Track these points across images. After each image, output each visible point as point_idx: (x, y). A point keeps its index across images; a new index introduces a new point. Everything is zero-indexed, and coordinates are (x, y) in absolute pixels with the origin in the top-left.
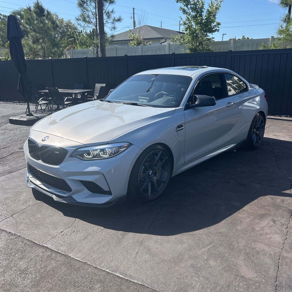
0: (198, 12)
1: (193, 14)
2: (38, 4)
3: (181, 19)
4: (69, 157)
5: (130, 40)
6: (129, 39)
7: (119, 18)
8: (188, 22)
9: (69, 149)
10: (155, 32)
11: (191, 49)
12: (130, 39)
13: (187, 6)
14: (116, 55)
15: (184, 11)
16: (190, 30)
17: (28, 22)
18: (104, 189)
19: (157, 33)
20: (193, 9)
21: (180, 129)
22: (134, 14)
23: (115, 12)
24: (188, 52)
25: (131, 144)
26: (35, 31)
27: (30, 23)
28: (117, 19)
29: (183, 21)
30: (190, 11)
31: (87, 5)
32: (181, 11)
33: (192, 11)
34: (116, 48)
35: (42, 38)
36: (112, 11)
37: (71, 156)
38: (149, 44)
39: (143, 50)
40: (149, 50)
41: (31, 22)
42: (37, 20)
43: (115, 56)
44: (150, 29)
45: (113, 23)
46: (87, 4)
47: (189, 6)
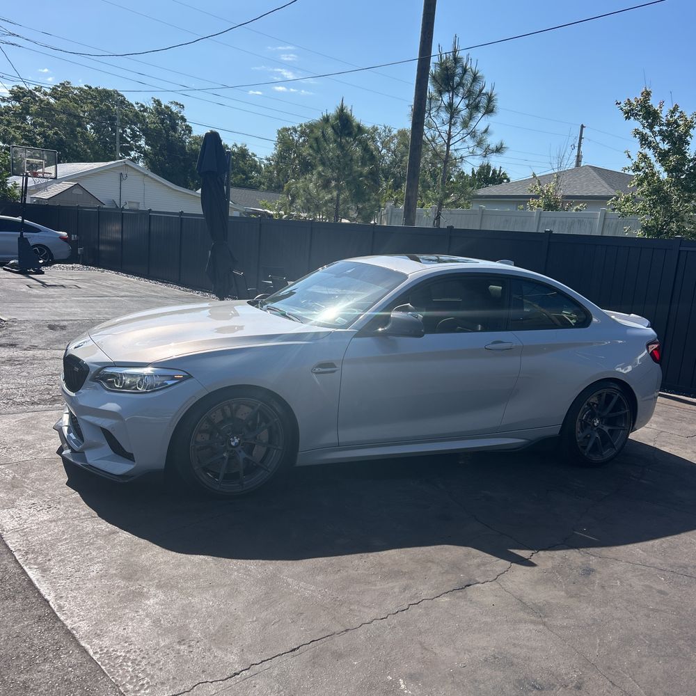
0: (674, 144)
1: (665, 146)
2: (342, 109)
3: (629, 157)
4: (90, 380)
5: (529, 197)
6: (528, 193)
7: (499, 146)
8: (643, 163)
9: (91, 367)
10: (603, 182)
11: (646, 229)
12: (532, 194)
13: (651, 127)
14: (481, 227)
15: (644, 140)
16: (649, 185)
17: (315, 145)
18: (125, 449)
19: (607, 186)
20: (666, 136)
21: (322, 370)
22: (581, 138)
23: (491, 134)
24: (639, 233)
25: (188, 377)
26: (323, 164)
27: (318, 146)
28: (495, 149)
29: (633, 162)
30: (658, 138)
31: (430, 117)
32: (637, 140)
33: (663, 140)
34: (483, 211)
35: (337, 180)
36: (486, 131)
37: (94, 379)
38: (577, 210)
39: (543, 220)
40: (554, 222)
41: (320, 146)
42: (335, 141)
43: (477, 228)
44: (595, 174)
45: (485, 157)
46: (430, 114)
47: (657, 128)
